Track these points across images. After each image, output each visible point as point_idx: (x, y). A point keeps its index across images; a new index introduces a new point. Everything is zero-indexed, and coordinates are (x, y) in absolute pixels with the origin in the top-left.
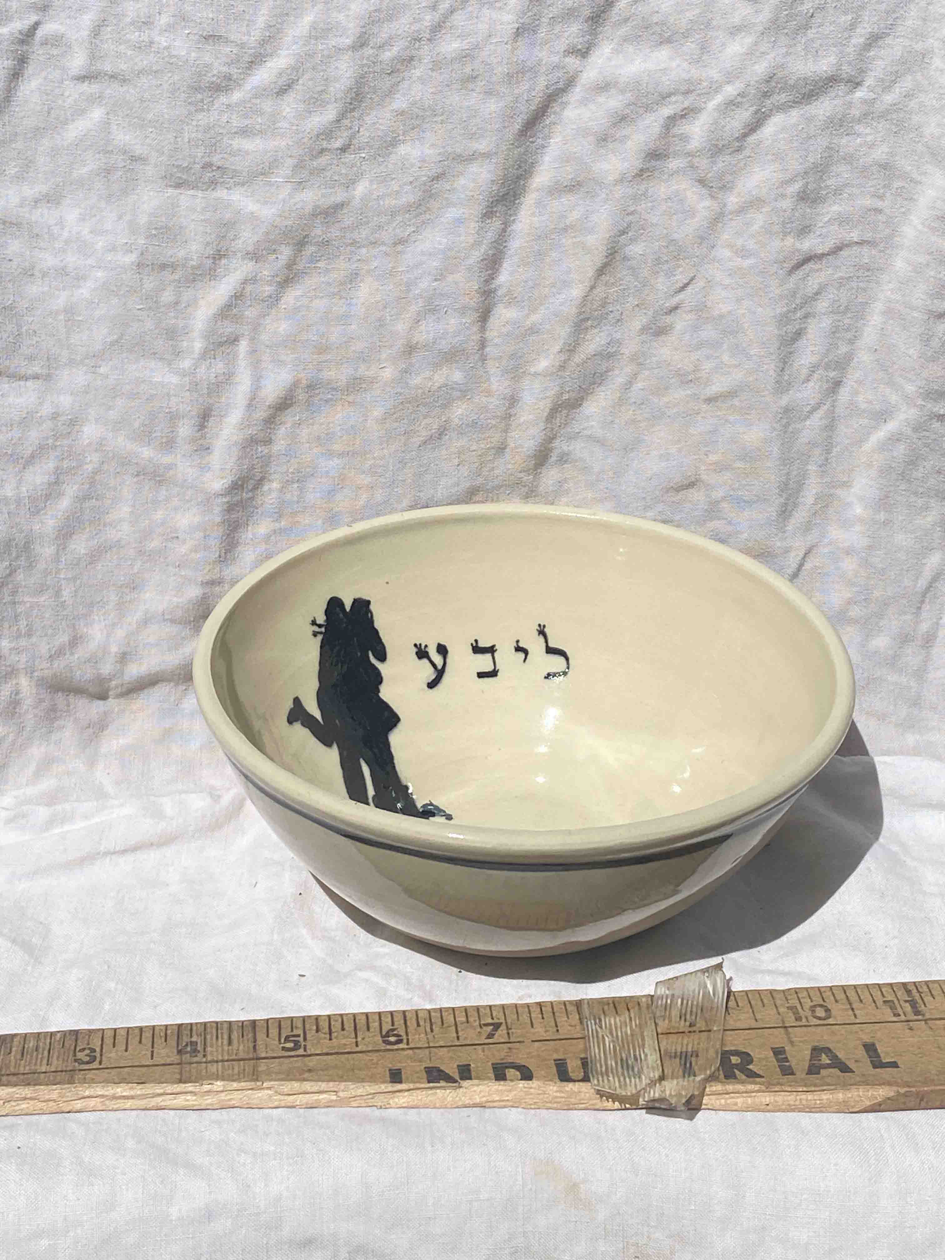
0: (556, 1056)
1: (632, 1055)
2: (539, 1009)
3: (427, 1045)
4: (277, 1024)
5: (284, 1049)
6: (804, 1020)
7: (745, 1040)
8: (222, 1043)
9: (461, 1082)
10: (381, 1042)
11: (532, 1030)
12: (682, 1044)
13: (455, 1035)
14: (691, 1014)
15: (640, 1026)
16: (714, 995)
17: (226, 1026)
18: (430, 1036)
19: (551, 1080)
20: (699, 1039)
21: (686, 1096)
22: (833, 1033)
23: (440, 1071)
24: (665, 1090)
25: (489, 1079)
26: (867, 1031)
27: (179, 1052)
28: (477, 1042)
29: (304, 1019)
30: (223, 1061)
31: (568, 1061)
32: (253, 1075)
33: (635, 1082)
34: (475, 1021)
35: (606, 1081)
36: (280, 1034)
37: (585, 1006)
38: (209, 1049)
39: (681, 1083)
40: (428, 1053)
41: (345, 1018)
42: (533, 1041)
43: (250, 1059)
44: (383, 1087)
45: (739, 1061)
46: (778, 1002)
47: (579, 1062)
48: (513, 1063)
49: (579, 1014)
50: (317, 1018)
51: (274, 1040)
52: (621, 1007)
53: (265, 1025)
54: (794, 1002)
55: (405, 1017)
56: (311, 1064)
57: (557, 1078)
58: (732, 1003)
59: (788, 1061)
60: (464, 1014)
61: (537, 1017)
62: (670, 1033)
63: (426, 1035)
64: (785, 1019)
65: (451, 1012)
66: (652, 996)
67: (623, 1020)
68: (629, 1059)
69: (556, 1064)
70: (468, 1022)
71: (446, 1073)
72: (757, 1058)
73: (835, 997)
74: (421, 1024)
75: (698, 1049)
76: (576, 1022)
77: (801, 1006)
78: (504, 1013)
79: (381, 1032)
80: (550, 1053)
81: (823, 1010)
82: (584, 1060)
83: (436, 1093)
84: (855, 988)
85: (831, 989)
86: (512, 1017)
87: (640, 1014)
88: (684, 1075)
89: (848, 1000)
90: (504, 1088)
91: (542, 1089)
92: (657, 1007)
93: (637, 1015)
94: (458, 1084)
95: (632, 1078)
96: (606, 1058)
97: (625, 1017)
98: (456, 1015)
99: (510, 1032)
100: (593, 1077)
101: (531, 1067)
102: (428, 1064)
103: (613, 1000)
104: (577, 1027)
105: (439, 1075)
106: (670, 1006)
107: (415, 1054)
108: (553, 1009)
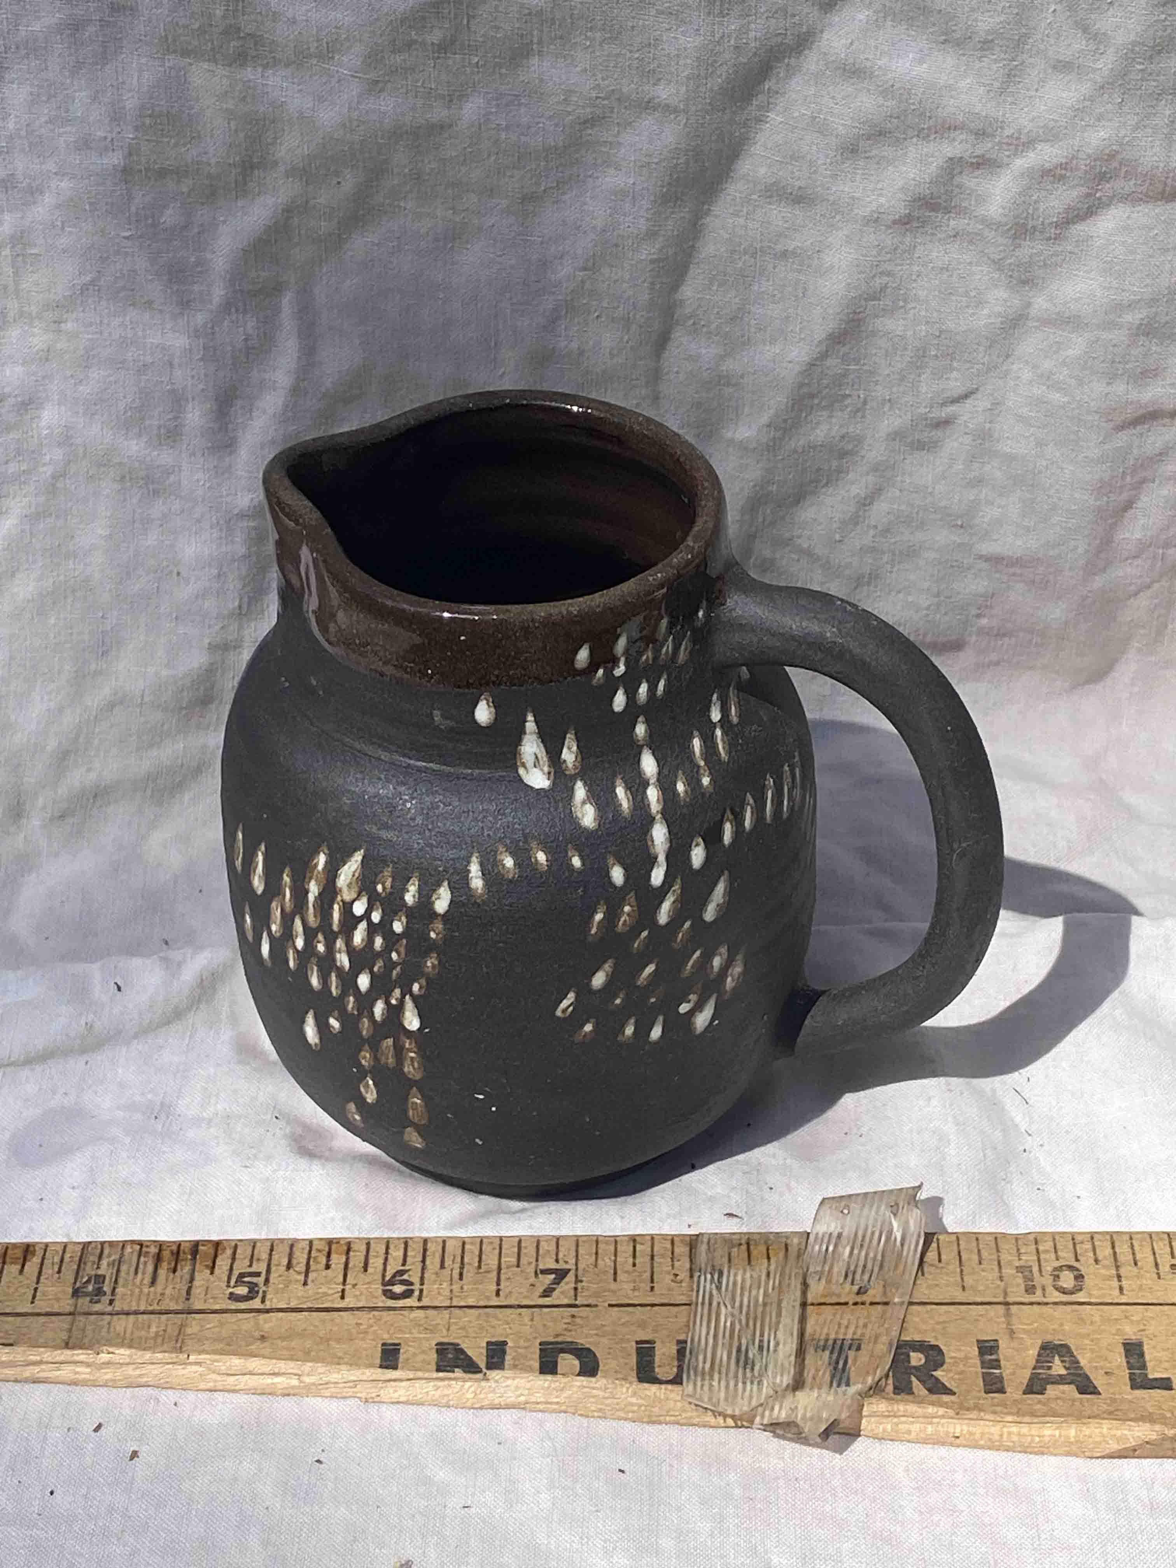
0: (640, 1335)
1: (757, 1343)
2: (631, 1248)
3: (447, 1303)
4: (230, 1252)
5: (233, 1297)
6: (1039, 1292)
7: (938, 1323)
8: (143, 1279)
9: (488, 1372)
10: (380, 1291)
11: (613, 1286)
12: (840, 1324)
13: (494, 1287)
14: (863, 1272)
15: (780, 1289)
16: (903, 1243)
17: (153, 1250)
18: (455, 1287)
19: (625, 1379)
20: (869, 1316)
21: (827, 1420)
22: (1081, 1320)
23: (459, 1351)
24: (796, 1408)
25: (530, 1369)
26: (1134, 1318)
27: (76, 1293)
28: (525, 1302)
29: (272, 1244)
30: (136, 1313)
31: (658, 1345)
32: (177, 1341)
33: (751, 1390)
34: (530, 1263)
35: (706, 1388)
36: (231, 1269)
37: (703, 1248)
38: (120, 1290)
39: (824, 1395)
40: (447, 1316)
41: (334, 1245)
42: (610, 1305)
43: (177, 1312)
44: (369, 1373)
45: (923, 1361)
46: (1005, 1257)
47: (675, 1348)
48: (573, 1342)
49: (691, 1260)
50: (292, 1244)
51: (220, 1279)
52: (758, 1251)
53: (213, 1251)
54: (1029, 1258)
55: (425, 1250)
56: (267, 1326)
57: (634, 1374)
58: (931, 1255)
59: (999, 1367)
60: (516, 1250)
61: (625, 1262)
62: (824, 1304)
63: (451, 1284)
64: (1009, 1290)
66: (808, 1234)
67: (755, 1275)
68: (751, 1347)
69: (637, 1349)
70: (518, 1266)
71: (467, 1355)
72: (952, 1358)
73: (1095, 1254)
74: (446, 1265)
75: (863, 1335)
76: (684, 1275)
77: (1040, 1265)
78: (577, 1251)
79: (384, 1276)
80: (633, 1328)
81: (1072, 1276)
82: (682, 1343)
83: (450, 1386)
84: (1131, 1238)
85: (1092, 1238)
86: (587, 1260)
87: (783, 1268)
88: (831, 1382)
89: (1116, 1259)
90: (553, 1386)
91: (610, 1390)
92: (812, 1253)
93: (780, 1269)
94: (482, 1375)
95: (748, 1384)
96: (715, 1345)
97: (760, 1271)
98: (503, 1251)
99: (579, 1288)
100: (689, 1377)
101: (599, 1352)
102: (443, 1337)
103: (749, 1238)
104: (683, 1284)
105: (456, 1358)
106: (833, 1255)
107: (427, 1318)
108: (652, 1248)
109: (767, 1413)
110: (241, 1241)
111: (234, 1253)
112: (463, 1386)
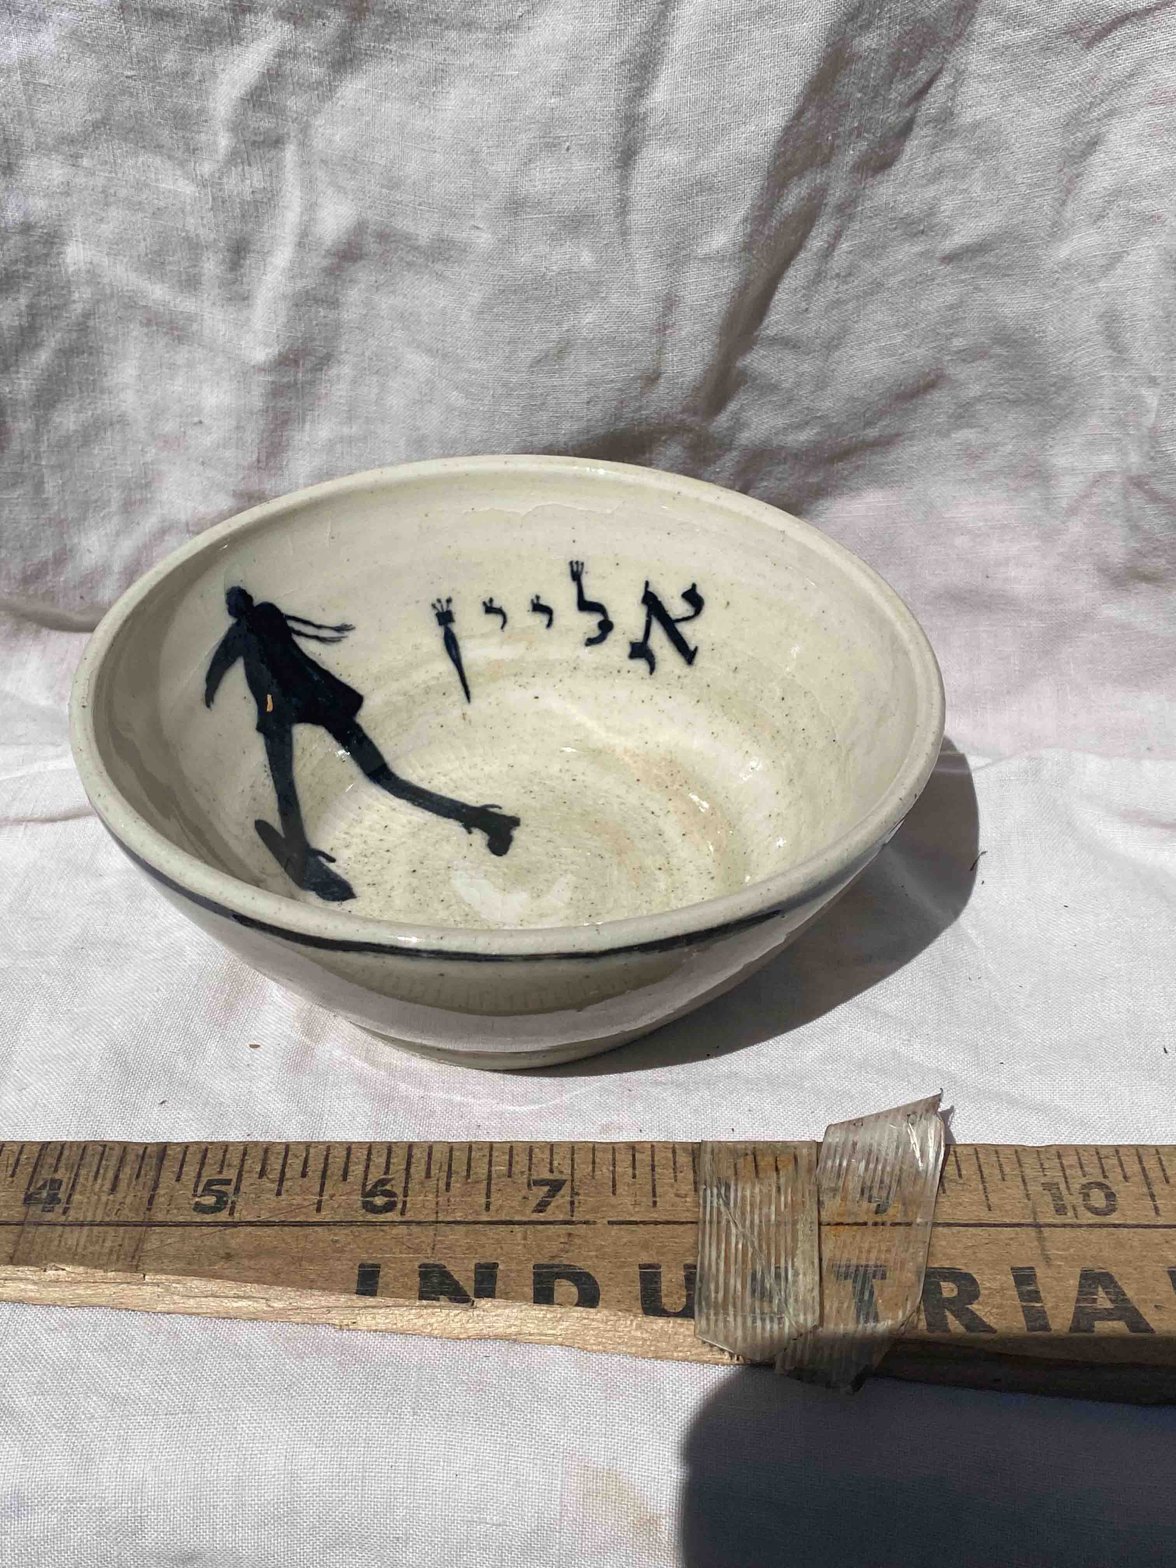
0: (643, 1259)
1: (773, 1269)
2: (630, 1158)
3: (432, 1218)
4: (199, 1156)
5: (198, 1208)
6: (1070, 1213)
7: (966, 1248)
8: (102, 1185)
9: (477, 1300)
10: (359, 1204)
11: (613, 1200)
12: (860, 1248)
13: (483, 1200)
14: (880, 1189)
15: (793, 1207)
16: (922, 1156)
17: (117, 1152)
18: (442, 1199)
19: (629, 1310)
20: (891, 1239)
22: (1120, 1245)
23: (445, 1275)
25: (524, 1298)
27: (28, 1200)
28: (517, 1218)
29: (246, 1148)
30: (92, 1224)
31: (664, 1270)
32: (133, 1257)
33: (772, 1328)
34: (522, 1173)
36: (199, 1175)
37: (707, 1157)
38: (77, 1197)
40: (432, 1233)
41: (312, 1150)
42: (610, 1223)
43: (136, 1224)
44: (343, 1299)
45: (955, 1293)
46: (1029, 1172)
47: (683, 1273)
48: (570, 1266)
49: (695, 1172)
50: (267, 1149)
51: (187, 1188)
52: (766, 1162)
53: (181, 1157)
54: (1054, 1174)
55: (410, 1156)
56: (233, 1243)
57: (640, 1305)
58: (951, 1169)
59: (1038, 1299)
60: (507, 1157)
61: (625, 1173)
62: (842, 1224)
63: (437, 1196)
64: (1038, 1210)
65: (486, 1152)
66: (819, 1144)
67: (765, 1191)
68: (766, 1276)
69: (641, 1274)
70: (510, 1176)
71: (454, 1280)
72: (985, 1288)
73: (1123, 1170)
74: (432, 1173)
75: (886, 1261)
76: (686, 1187)
77: (1067, 1182)
78: (572, 1160)
79: (364, 1185)
80: (636, 1249)
81: (1103, 1194)
82: (690, 1269)
83: (433, 1314)
84: (1158, 1153)
85: (1117, 1152)
86: (583, 1169)
87: (795, 1181)
88: (858, 1317)
89: (1146, 1176)
90: (548, 1316)
91: (612, 1323)
92: (825, 1167)
93: (791, 1184)
94: (470, 1304)
95: (768, 1322)
96: (727, 1271)
97: (770, 1185)
98: (494, 1159)
99: (576, 1202)
100: (700, 1311)
101: (600, 1278)
102: (428, 1258)
103: (754, 1148)
104: (688, 1199)
105: (441, 1283)
106: (847, 1170)
107: (410, 1235)
108: (653, 1157)
109: (789, 1355)
110: (212, 1143)
111: (204, 1157)
112: (448, 1315)
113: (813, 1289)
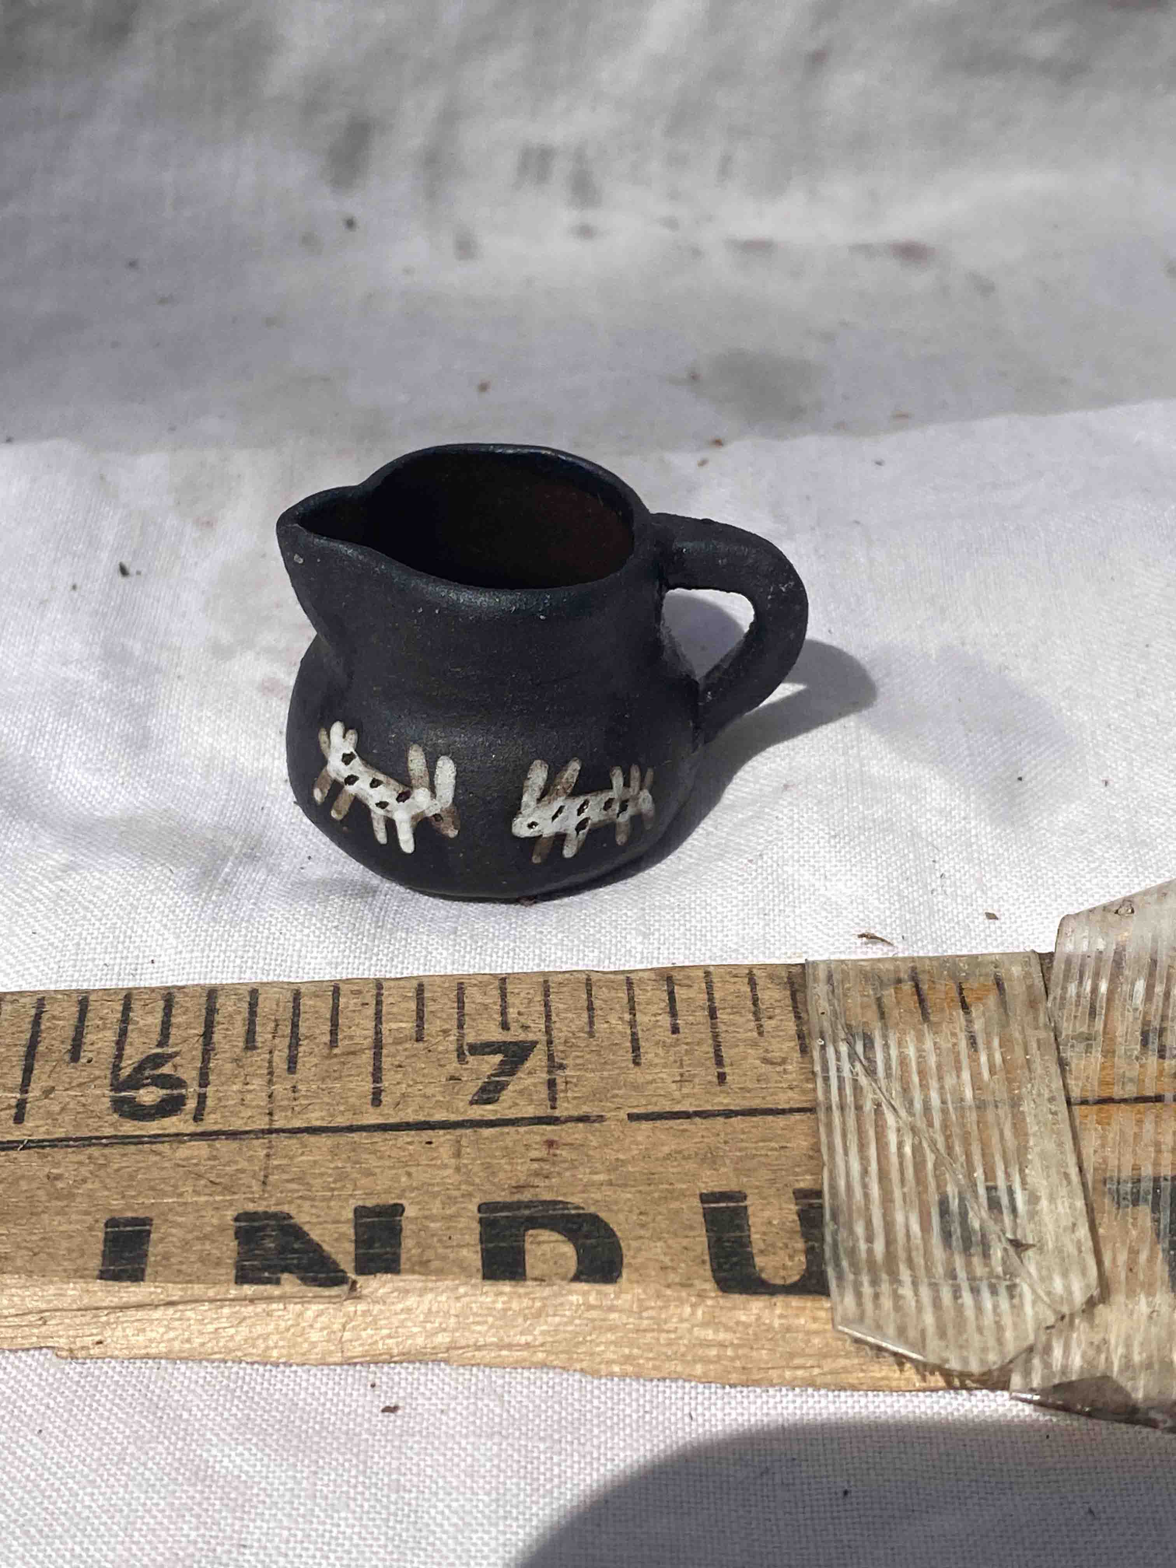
0: (711, 1182)
1: (982, 1191)
2: (664, 996)
3: (262, 1123)
9: (361, 1280)
10: (107, 1103)
11: (636, 1075)
13: (368, 1086)
18: (280, 1088)
19: (686, 1285)
23: (290, 1231)
24: (1105, 1341)
25: (463, 1269)
28: (440, 1116)
31: (752, 1204)
34: (445, 1032)
35: (887, 1303)
37: (819, 991)
40: (262, 1153)
41: (5, 1008)
42: (632, 1117)
44: (73, 1291)
47: (794, 1208)
48: (555, 1203)
49: (798, 1017)
52: (940, 993)
55: (211, 1011)
57: (709, 1274)
60: (413, 1005)
61: (655, 1025)
62: (1112, 1101)
63: (270, 1082)
65: (370, 996)
66: (1042, 958)
67: (945, 1045)
68: (970, 1204)
69: (706, 1213)
70: (419, 1039)
71: (311, 1241)
74: (259, 1039)
76: (787, 1046)
78: (547, 1005)
79: (116, 1068)
80: (691, 1166)
82: (809, 1199)
83: (269, 1314)
86: (570, 1021)
87: (1004, 1025)
90: (515, 1305)
91: (651, 1313)
92: (1063, 998)
93: (996, 1029)
94: (346, 1287)
95: (986, 1294)
96: (887, 1199)
97: (954, 1034)
98: (385, 1009)
99: (559, 1081)
100: (840, 1277)
101: (618, 1222)
102: (253, 1201)
103: (914, 969)
104: (789, 1067)
105: (283, 1250)
106: (1110, 999)
107: (215, 1158)
108: (710, 994)
109: (1036, 1362)
112: (300, 1315)
113: (1074, 1225)
